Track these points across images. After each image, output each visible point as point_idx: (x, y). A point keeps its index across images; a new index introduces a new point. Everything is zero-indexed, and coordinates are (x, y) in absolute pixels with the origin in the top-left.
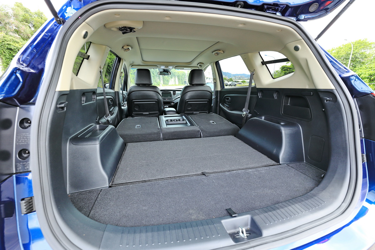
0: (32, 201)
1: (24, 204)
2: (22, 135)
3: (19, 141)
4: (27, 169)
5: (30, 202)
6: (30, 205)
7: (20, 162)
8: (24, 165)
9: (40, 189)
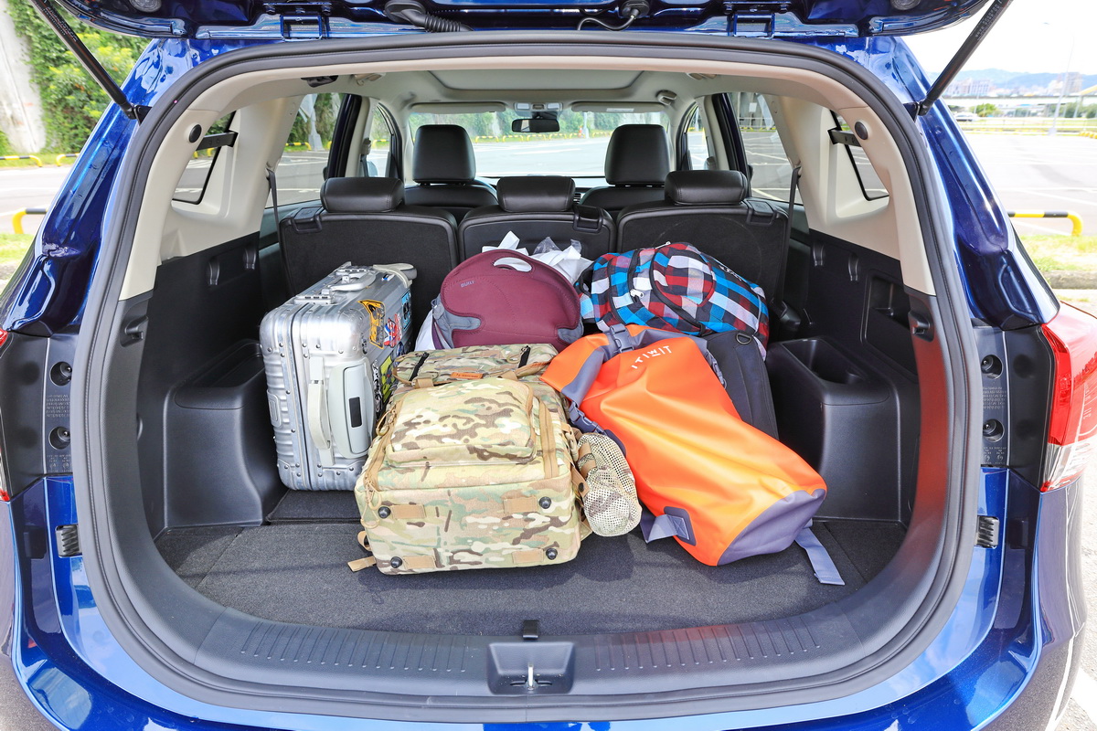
0: (76, 533)
1: (62, 537)
2: (57, 398)
3: (51, 409)
4: (68, 468)
5: (72, 535)
6: (73, 540)
7: (54, 452)
8: (60, 459)
9: (89, 511)
